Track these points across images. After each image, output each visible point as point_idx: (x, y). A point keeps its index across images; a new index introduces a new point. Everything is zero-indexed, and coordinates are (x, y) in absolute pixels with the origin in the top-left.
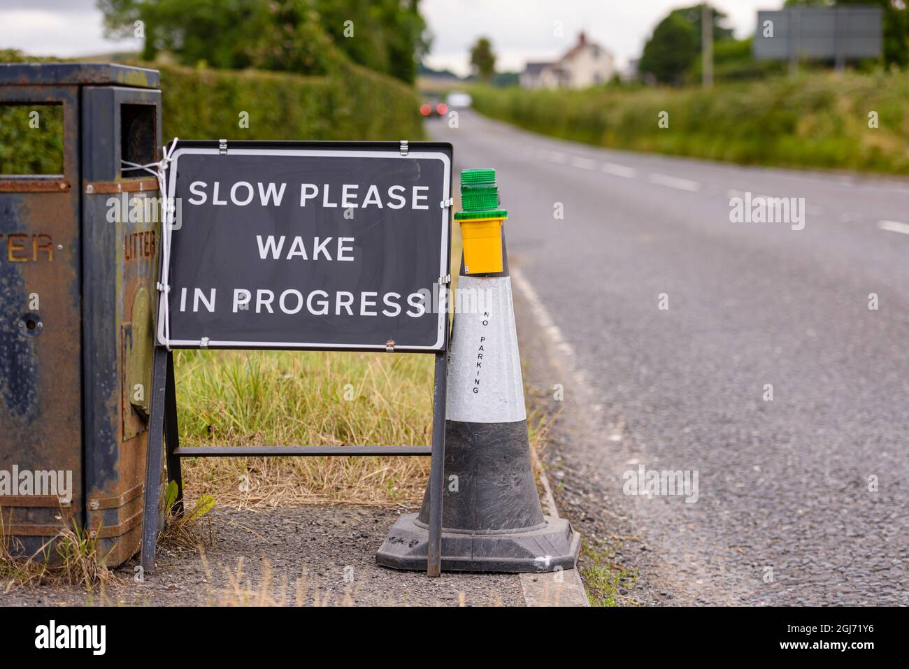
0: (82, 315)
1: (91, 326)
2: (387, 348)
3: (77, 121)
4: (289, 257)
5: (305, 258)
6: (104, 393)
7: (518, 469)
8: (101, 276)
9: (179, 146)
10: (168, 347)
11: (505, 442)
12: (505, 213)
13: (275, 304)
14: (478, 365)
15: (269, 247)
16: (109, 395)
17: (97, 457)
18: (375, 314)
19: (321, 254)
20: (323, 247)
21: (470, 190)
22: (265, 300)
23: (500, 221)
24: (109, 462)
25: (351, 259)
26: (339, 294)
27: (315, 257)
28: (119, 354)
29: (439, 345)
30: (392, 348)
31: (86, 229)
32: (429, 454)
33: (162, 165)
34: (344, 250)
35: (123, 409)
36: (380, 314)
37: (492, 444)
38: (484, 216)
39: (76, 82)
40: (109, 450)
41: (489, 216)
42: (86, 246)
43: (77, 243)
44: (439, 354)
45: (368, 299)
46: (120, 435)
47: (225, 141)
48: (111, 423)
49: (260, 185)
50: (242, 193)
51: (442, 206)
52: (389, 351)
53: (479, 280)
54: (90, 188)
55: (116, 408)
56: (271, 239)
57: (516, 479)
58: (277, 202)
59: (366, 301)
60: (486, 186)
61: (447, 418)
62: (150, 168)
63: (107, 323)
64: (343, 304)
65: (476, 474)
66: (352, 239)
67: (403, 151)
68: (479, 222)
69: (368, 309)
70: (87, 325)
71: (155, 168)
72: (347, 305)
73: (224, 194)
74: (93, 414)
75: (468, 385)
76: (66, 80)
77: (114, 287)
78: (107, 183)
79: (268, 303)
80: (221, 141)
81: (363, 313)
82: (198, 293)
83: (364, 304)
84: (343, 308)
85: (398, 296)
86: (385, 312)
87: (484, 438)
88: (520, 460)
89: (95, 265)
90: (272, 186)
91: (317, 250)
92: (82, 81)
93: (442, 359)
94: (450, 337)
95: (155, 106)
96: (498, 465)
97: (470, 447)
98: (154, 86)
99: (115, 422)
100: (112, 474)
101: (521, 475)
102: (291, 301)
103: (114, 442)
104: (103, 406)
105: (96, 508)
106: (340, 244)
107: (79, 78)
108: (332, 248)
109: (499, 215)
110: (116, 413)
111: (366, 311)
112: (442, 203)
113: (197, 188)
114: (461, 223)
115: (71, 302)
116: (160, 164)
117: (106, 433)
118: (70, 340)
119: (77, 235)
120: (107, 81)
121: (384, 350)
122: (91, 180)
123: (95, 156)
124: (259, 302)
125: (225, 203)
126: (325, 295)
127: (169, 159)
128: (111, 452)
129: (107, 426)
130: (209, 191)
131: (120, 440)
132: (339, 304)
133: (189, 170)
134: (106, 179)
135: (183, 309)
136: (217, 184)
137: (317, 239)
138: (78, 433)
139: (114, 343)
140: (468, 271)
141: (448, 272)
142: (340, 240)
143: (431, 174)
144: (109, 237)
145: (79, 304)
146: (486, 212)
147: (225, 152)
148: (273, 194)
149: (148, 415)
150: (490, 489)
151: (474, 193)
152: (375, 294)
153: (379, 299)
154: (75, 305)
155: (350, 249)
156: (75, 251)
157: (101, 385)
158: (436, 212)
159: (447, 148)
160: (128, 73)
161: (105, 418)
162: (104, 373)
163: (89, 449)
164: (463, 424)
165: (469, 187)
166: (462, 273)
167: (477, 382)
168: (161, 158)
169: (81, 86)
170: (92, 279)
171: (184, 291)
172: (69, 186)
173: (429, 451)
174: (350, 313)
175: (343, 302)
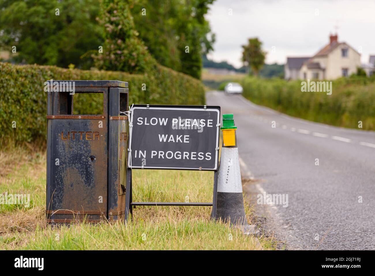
0: (108, 156)
1: (111, 160)
2: (200, 169)
3: (108, 98)
4: (169, 141)
5: (174, 141)
6: (114, 180)
7: (240, 207)
8: (114, 144)
9: (134, 106)
10: (131, 168)
11: (235, 199)
12: (236, 128)
13: (165, 156)
14: (227, 175)
15: (162, 138)
16: (116, 180)
17: (112, 199)
18: (196, 159)
19: (179, 140)
20: (179, 138)
21: (225, 120)
22: (161, 154)
23: (234, 130)
24: (115, 201)
25: (188, 142)
26: (185, 153)
27: (177, 142)
28: (118, 169)
29: (215, 168)
30: (201, 169)
31: (110, 130)
32: (212, 205)
33: (129, 112)
34: (186, 139)
35: (119, 185)
36: (197, 159)
37: (231, 199)
38: (230, 128)
39: (108, 86)
40: (115, 197)
41: (231, 128)
42: (110, 136)
43: (107, 134)
44: (215, 171)
45: (193, 154)
46: (118, 193)
47: (149, 105)
48: (116, 189)
49: (160, 119)
50: (154, 121)
51: (217, 126)
52: (200, 170)
53: (228, 148)
54: (111, 118)
55: (117, 185)
56: (163, 136)
57: (239, 210)
58: (165, 124)
59: (193, 155)
60: (230, 119)
61: (218, 191)
62: (125, 113)
63: (115, 159)
64: (186, 156)
65: (226, 208)
66: (188, 136)
67: (205, 109)
68: (228, 130)
69: (193, 157)
70: (110, 159)
71: (127, 113)
72: (187, 156)
73: (148, 122)
74: (111, 186)
75: (224, 181)
76: (105, 85)
77: (118, 148)
78: (116, 116)
79: (162, 155)
80: (147, 105)
81: (192, 158)
82: (140, 152)
83: (192, 156)
84: (186, 157)
85: (203, 153)
86: (199, 158)
87: (229, 197)
88: (240, 205)
89: (112, 141)
90: (163, 119)
91: (177, 139)
92: (110, 86)
93: (216, 173)
94: (219, 167)
95: (127, 94)
96: (233, 206)
97: (225, 200)
98: (127, 87)
99: (117, 189)
100: (116, 205)
101: (240, 209)
102: (169, 155)
103: (117, 195)
104: (114, 184)
105: (111, 215)
106: (185, 137)
107: (109, 85)
108: (182, 138)
109: (234, 128)
110: (117, 186)
111: (193, 158)
112: (217, 125)
113: (140, 119)
114: (223, 130)
115: (105, 152)
116: (128, 112)
117: (114, 192)
118: (104, 164)
119: (107, 132)
120: (117, 86)
121: (198, 170)
122: (112, 116)
123: (113, 108)
124: (160, 155)
125: (148, 124)
126: (180, 153)
127: (131, 110)
128: (116, 198)
129: (115, 190)
130: (144, 120)
131: (118, 195)
132: (184, 156)
133: (137, 114)
134: (116, 115)
135: (136, 157)
136: (146, 118)
137: (177, 136)
138: (106, 192)
139: (117, 165)
140: (225, 145)
141: (219, 146)
142: (185, 136)
143: (213, 116)
144: (117, 133)
145: (107, 153)
146: (230, 127)
147: (148, 108)
148: (164, 122)
149: (125, 189)
150: (231, 213)
151: (227, 121)
152: (196, 153)
153: (197, 154)
154: (106, 153)
155: (188, 139)
156: (106, 137)
157: (113, 177)
158: (215, 128)
159: (218, 108)
160: (121, 83)
161: (114, 188)
162: (114, 174)
163: (109, 196)
164: (222, 193)
165: (225, 119)
166: (223, 146)
167: (227, 180)
168: (129, 110)
169: (109, 87)
170: (112, 145)
171: (136, 151)
172: (105, 117)
173: (212, 204)
174: (188, 158)
175: (186, 155)
